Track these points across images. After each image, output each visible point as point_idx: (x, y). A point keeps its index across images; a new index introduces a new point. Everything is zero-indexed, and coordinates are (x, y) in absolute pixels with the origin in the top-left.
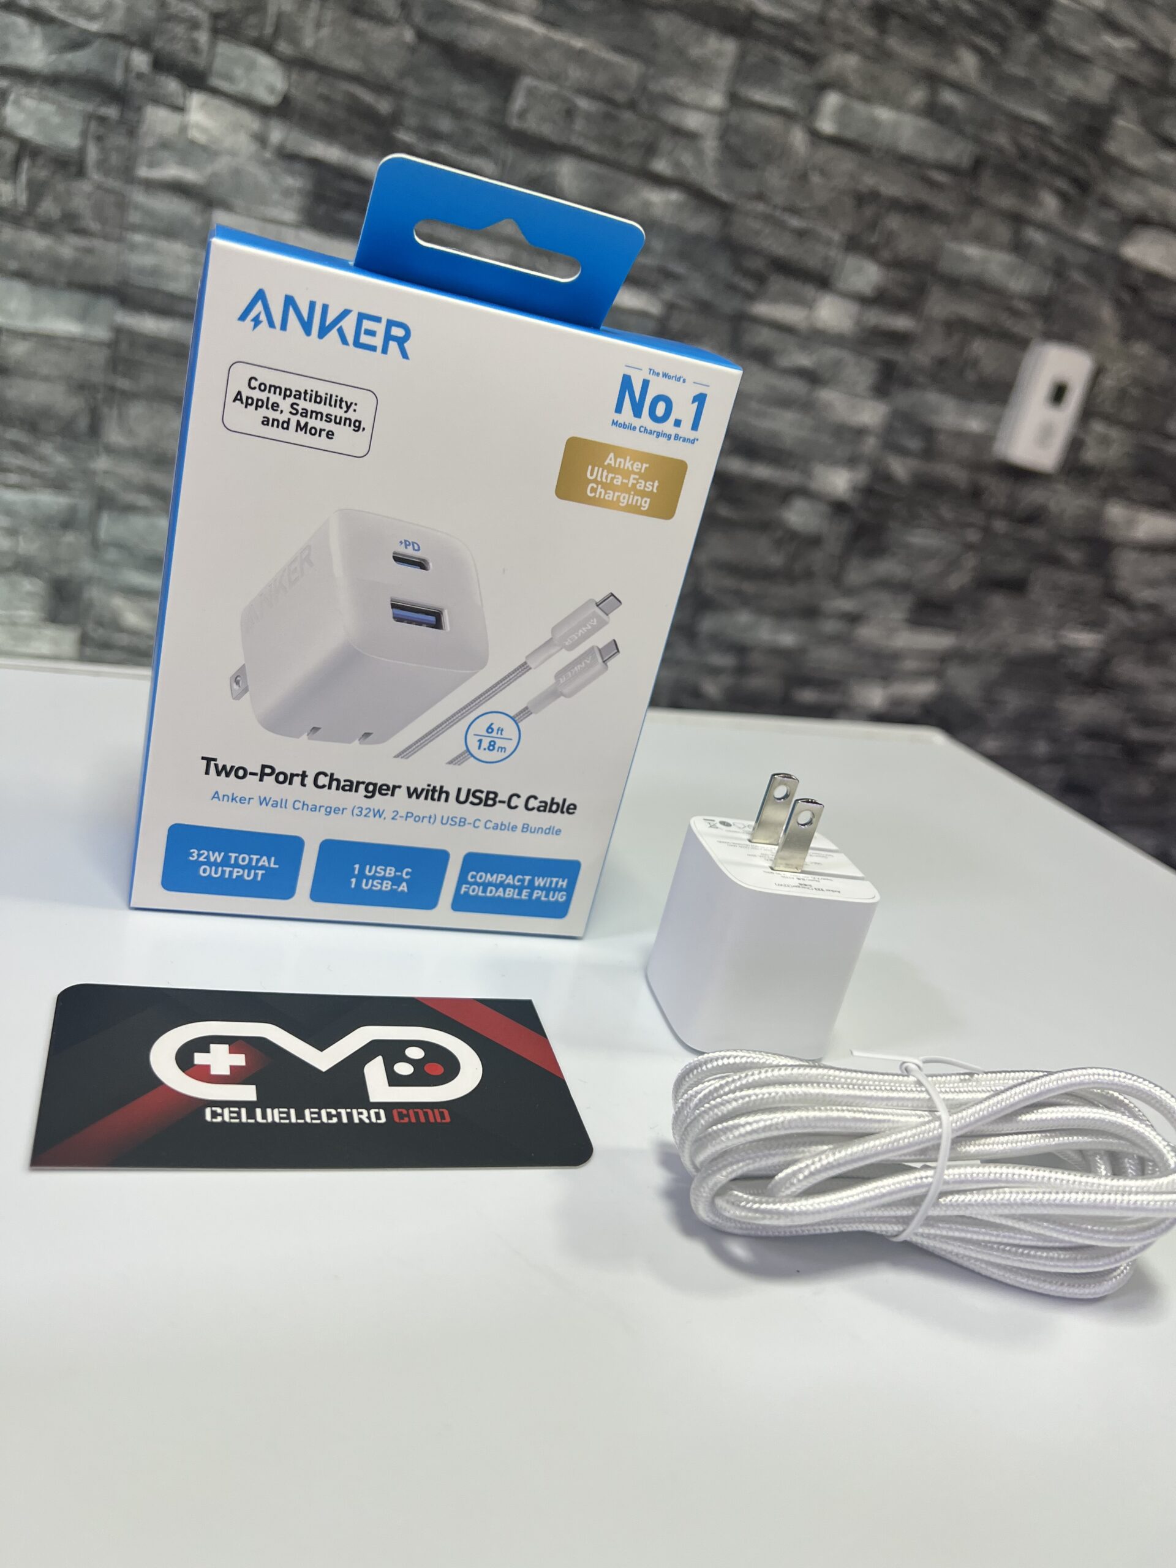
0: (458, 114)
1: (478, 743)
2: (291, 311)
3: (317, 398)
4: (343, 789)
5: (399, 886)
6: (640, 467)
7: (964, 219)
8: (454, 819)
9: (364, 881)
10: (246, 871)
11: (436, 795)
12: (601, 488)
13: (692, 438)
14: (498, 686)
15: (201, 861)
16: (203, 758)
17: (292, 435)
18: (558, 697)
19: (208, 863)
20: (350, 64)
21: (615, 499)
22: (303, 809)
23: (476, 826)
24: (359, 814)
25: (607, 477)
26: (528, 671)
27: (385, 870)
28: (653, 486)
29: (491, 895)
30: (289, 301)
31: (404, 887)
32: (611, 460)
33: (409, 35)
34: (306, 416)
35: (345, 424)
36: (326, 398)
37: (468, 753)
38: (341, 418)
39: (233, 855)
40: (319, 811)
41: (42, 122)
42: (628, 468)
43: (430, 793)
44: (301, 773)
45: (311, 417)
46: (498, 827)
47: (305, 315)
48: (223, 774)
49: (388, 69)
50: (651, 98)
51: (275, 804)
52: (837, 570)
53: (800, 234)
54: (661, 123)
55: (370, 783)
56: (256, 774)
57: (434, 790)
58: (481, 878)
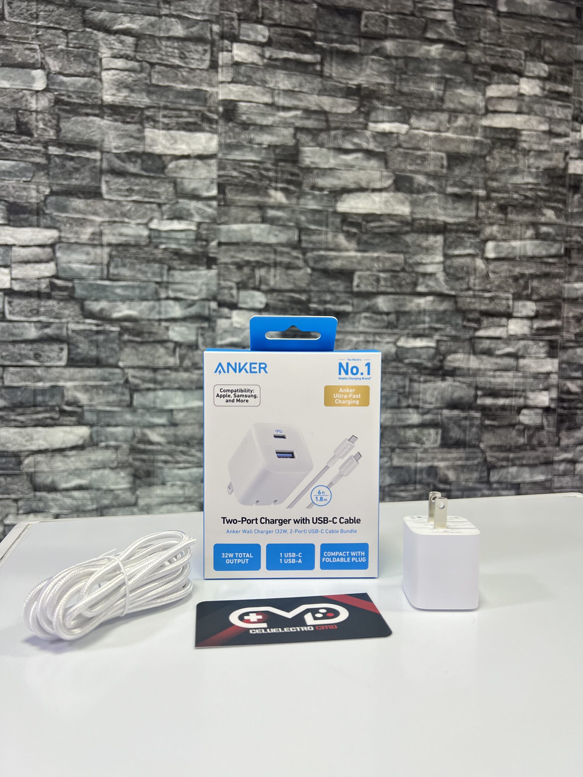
0: (332, 292)
2: (230, 367)
3: (241, 391)
4: (271, 523)
5: (298, 561)
6: (352, 390)
7: (570, 274)
8: (313, 530)
9: (285, 560)
10: (242, 560)
11: (305, 522)
12: (340, 400)
13: (368, 378)
14: (319, 476)
16: (222, 518)
18: (342, 476)
19: (229, 558)
20: (289, 286)
21: (346, 403)
23: (322, 532)
24: (278, 532)
26: (328, 468)
27: (292, 555)
28: (359, 396)
30: (229, 364)
31: (300, 561)
32: (341, 390)
33: (309, 271)
34: (239, 397)
36: (244, 390)
37: (313, 503)
38: (250, 395)
40: (264, 533)
41: (182, 334)
42: (348, 391)
43: (302, 521)
44: (255, 519)
45: (241, 397)
46: (332, 532)
47: (234, 367)
49: (303, 284)
50: (410, 265)
51: (248, 532)
52: (556, 439)
53: (492, 299)
54: (417, 273)
55: (280, 520)
56: (240, 521)
57: (304, 519)
58: (329, 554)
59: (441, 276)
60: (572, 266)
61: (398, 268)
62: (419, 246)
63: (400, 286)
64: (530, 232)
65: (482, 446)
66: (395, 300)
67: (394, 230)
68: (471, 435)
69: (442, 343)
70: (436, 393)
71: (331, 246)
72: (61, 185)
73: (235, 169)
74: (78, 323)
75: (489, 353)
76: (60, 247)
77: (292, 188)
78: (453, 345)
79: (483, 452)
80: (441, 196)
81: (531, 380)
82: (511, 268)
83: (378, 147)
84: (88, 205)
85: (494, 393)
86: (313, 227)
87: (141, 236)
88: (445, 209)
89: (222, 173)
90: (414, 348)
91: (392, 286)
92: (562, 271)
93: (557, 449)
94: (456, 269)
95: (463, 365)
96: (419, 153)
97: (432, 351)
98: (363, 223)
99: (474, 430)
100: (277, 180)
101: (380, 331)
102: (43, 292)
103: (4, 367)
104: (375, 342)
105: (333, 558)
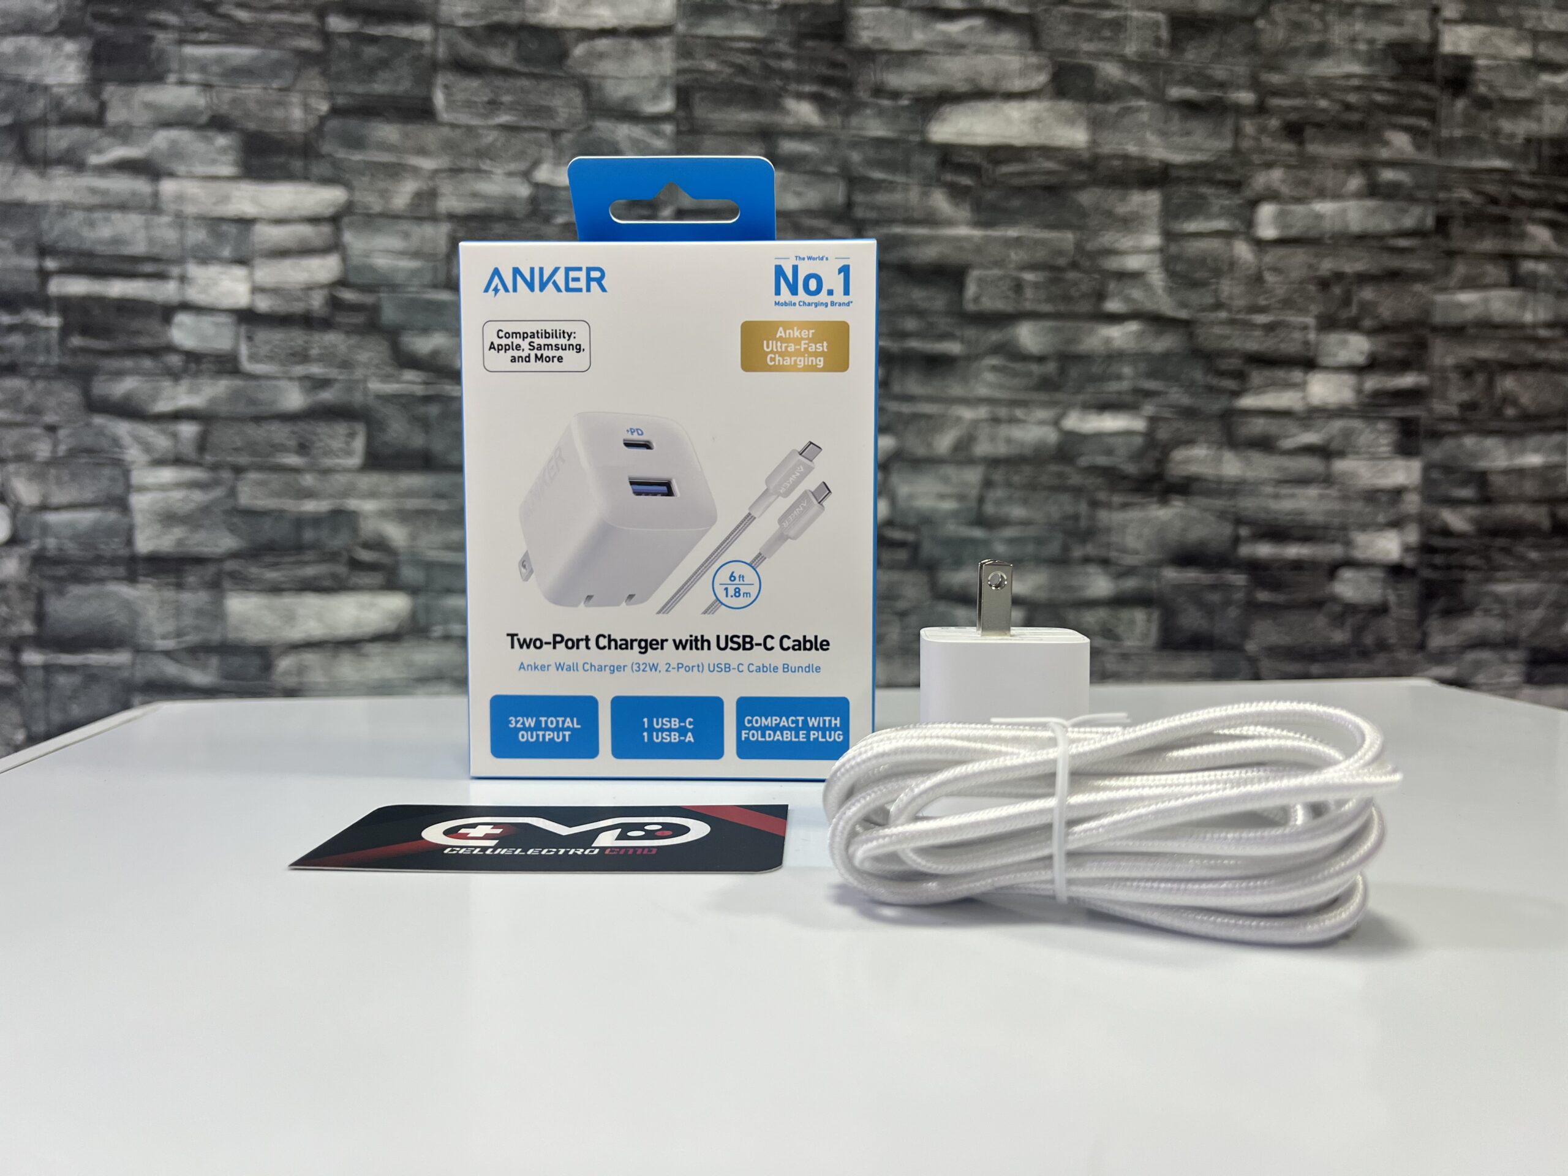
1: (725, 591)
2: (519, 278)
3: (547, 335)
4: (622, 649)
5: (686, 738)
6: (807, 333)
7: (1447, 272)
8: (719, 666)
9: (655, 734)
10: (556, 733)
11: (699, 644)
12: (779, 356)
13: (846, 302)
14: (731, 538)
15: (520, 728)
16: (508, 635)
17: (533, 365)
18: (787, 539)
19: (525, 729)
21: (793, 363)
22: (591, 670)
23: (740, 670)
24: (638, 669)
25: (781, 347)
26: (752, 521)
27: (670, 722)
28: (823, 346)
29: (771, 739)
30: (516, 271)
31: (690, 738)
32: (781, 333)
34: (541, 349)
35: (569, 349)
36: (552, 333)
37: (718, 602)
38: (566, 345)
39: (543, 719)
40: (605, 670)
42: (797, 336)
43: (694, 643)
44: (584, 637)
45: (544, 349)
46: (760, 669)
47: (529, 279)
48: (525, 646)
50: (1092, 256)
51: (569, 669)
52: (1417, 636)
53: (1270, 328)
54: (1106, 274)
55: (641, 640)
56: (549, 643)
57: (696, 640)
58: (757, 723)
59: (1157, 278)
60: (1451, 254)
61: (1062, 261)
62: (1109, 214)
63: (1067, 299)
64: (1355, 182)
65: (1249, 647)
66: (1057, 330)
67: (1053, 180)
68: (1225, 625)
69: (1161, 424)
70: (1146, 531)
71: (916, 215)
72: (352, 95)
73: (710, 56)
74: (386, 378)
75: (1265, 444)
76: (351, 225)
77: (832, 93)
78: (1185, 427)
79: (1252, 659)
80: (1157, 105)
81: (1358, 506)
82: (1315, 261)
83: (1016, 4)
84: (406, 136)
85: (1277, 533)
86: (878, 175)
87: (514, 198)
88: (1163, 134)
89: (685, 64)
90: (1098, 436)
91: (1050, 299)
92: (1428, 266)
93: (1419, 656)
94: (1190, 263)
95: (1208, 471)
96: (1108, 14)
97: (1139, 441)
98: (985, 164)
99: (1233, 612)
100: (799, 77)
101: (1022, 396)
102: (315, 315)
103: (238, 470)
104: (1013, 421)
105: (767, 732)
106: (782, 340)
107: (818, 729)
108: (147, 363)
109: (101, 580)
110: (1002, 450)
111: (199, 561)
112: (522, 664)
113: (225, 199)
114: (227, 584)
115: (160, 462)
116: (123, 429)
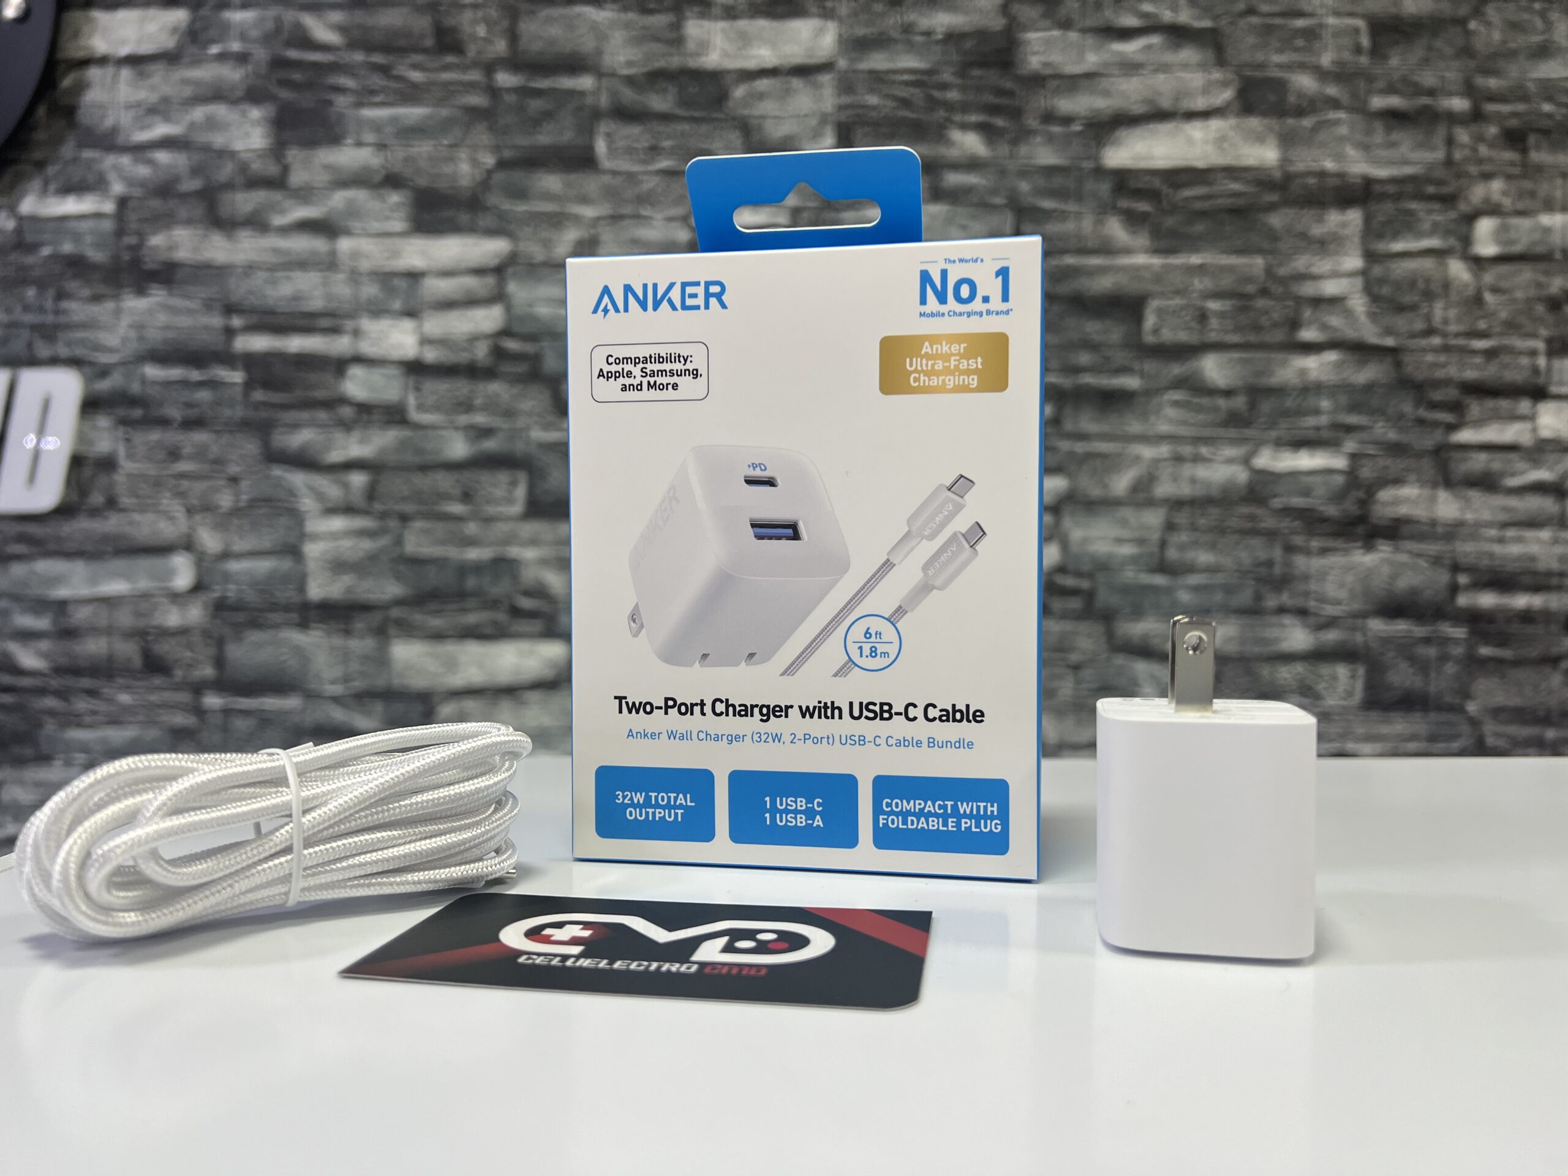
0: (1096, 348)
1: (859, 651)
2: (630, 295)
3: (660, 359)
4: (741, 716)
5: (813, 821)
6: (958, 348)
8: (853, 738)
9: (778, 815)
10: (667, 811)
11: (829, 714)
12: (924, 376)
13: (1005, 309)
14: (866, 588)
15: (627, 804)
16: (616, 698)
17: (646, 394)
18: (932, 590)
19: (633, 805)
21: (940, 383)
22: (707, 740)
23: (877, 743)
24: (759, 740)
25: (927, 365)
26: (892, 568)
27: (796, 802)
28: (977, 363)
29: (914, 827)
30: (628, 289)
31: (818, 822)
32: (927, 348)
34: (654, 376)
35: (685, 375)
36: (667, 357)
37: (851, 663)
38: (681, 370)
39: (653, 795)
40: (722, 740)
42: (946, 351)
43: (823, 710)
44: (699, 702)
45: (658, 376)
46: (903, 743)
47: (641, 297)
50: (1284, 281)
51: (682, 738)
53: (1491, 354)
54: (1300, 301)
55: (763, 706)
56: (660, 708)
57: (826, 707)
58: (897, 806)
59: (1358, 304)
61: (1250, 289)
62: (1303, 236)
63: (1257, 328)
65: (1472, 707)
66: (1245, 362)
67: (1241, 202)
68: (1441, 681)
69: (1364, 461)
70: (1350, 579)
71: (1090, 244)
72: (516, 147)
73: (872, 91)
74: (546, 427)
75: (1487, 483)
76: (515, 275)
77: (1000, 122)
78: (1394, 465)
79: (1474, 723)
80: (1358, 117)
82: (1542, 279)
83: (1199, 18)
84: (569, 185)
85: (1501, 581)
86: (1047, 204)
88: (1366, 148)
89: (846, 100)
90: (1294, 474)
91: (1237, 329)
94: (1397, 285)
95: (1419, 512)
96: (1300, 23)
97: (1340, 480)
98: (1165, 189)
99: (1450, 669)
100: (965, 108)
101: (1207, 432)
102: (480, 365)
103: (404, 518)
104: (1197, 459)
105: (910, 818)
106: (928, 356)
107: (970, 816)
108: (322, 415)
109: (277, 626)
110: (1185, 490)
111: (365, 608)
112: (631, 730)
113: (396, 254)
114: (392, 631)
115: (332, 511)
116: (298, 479)
